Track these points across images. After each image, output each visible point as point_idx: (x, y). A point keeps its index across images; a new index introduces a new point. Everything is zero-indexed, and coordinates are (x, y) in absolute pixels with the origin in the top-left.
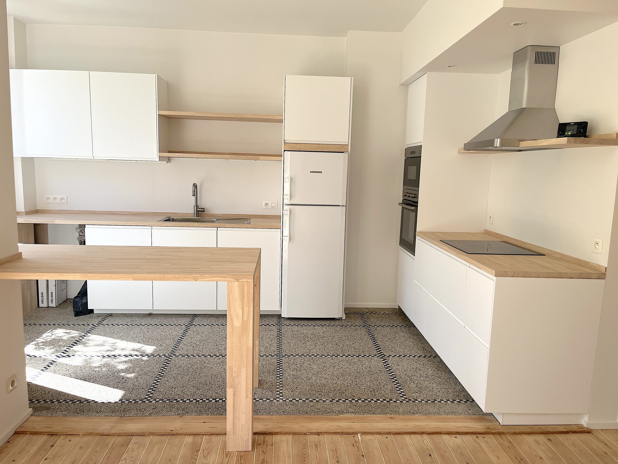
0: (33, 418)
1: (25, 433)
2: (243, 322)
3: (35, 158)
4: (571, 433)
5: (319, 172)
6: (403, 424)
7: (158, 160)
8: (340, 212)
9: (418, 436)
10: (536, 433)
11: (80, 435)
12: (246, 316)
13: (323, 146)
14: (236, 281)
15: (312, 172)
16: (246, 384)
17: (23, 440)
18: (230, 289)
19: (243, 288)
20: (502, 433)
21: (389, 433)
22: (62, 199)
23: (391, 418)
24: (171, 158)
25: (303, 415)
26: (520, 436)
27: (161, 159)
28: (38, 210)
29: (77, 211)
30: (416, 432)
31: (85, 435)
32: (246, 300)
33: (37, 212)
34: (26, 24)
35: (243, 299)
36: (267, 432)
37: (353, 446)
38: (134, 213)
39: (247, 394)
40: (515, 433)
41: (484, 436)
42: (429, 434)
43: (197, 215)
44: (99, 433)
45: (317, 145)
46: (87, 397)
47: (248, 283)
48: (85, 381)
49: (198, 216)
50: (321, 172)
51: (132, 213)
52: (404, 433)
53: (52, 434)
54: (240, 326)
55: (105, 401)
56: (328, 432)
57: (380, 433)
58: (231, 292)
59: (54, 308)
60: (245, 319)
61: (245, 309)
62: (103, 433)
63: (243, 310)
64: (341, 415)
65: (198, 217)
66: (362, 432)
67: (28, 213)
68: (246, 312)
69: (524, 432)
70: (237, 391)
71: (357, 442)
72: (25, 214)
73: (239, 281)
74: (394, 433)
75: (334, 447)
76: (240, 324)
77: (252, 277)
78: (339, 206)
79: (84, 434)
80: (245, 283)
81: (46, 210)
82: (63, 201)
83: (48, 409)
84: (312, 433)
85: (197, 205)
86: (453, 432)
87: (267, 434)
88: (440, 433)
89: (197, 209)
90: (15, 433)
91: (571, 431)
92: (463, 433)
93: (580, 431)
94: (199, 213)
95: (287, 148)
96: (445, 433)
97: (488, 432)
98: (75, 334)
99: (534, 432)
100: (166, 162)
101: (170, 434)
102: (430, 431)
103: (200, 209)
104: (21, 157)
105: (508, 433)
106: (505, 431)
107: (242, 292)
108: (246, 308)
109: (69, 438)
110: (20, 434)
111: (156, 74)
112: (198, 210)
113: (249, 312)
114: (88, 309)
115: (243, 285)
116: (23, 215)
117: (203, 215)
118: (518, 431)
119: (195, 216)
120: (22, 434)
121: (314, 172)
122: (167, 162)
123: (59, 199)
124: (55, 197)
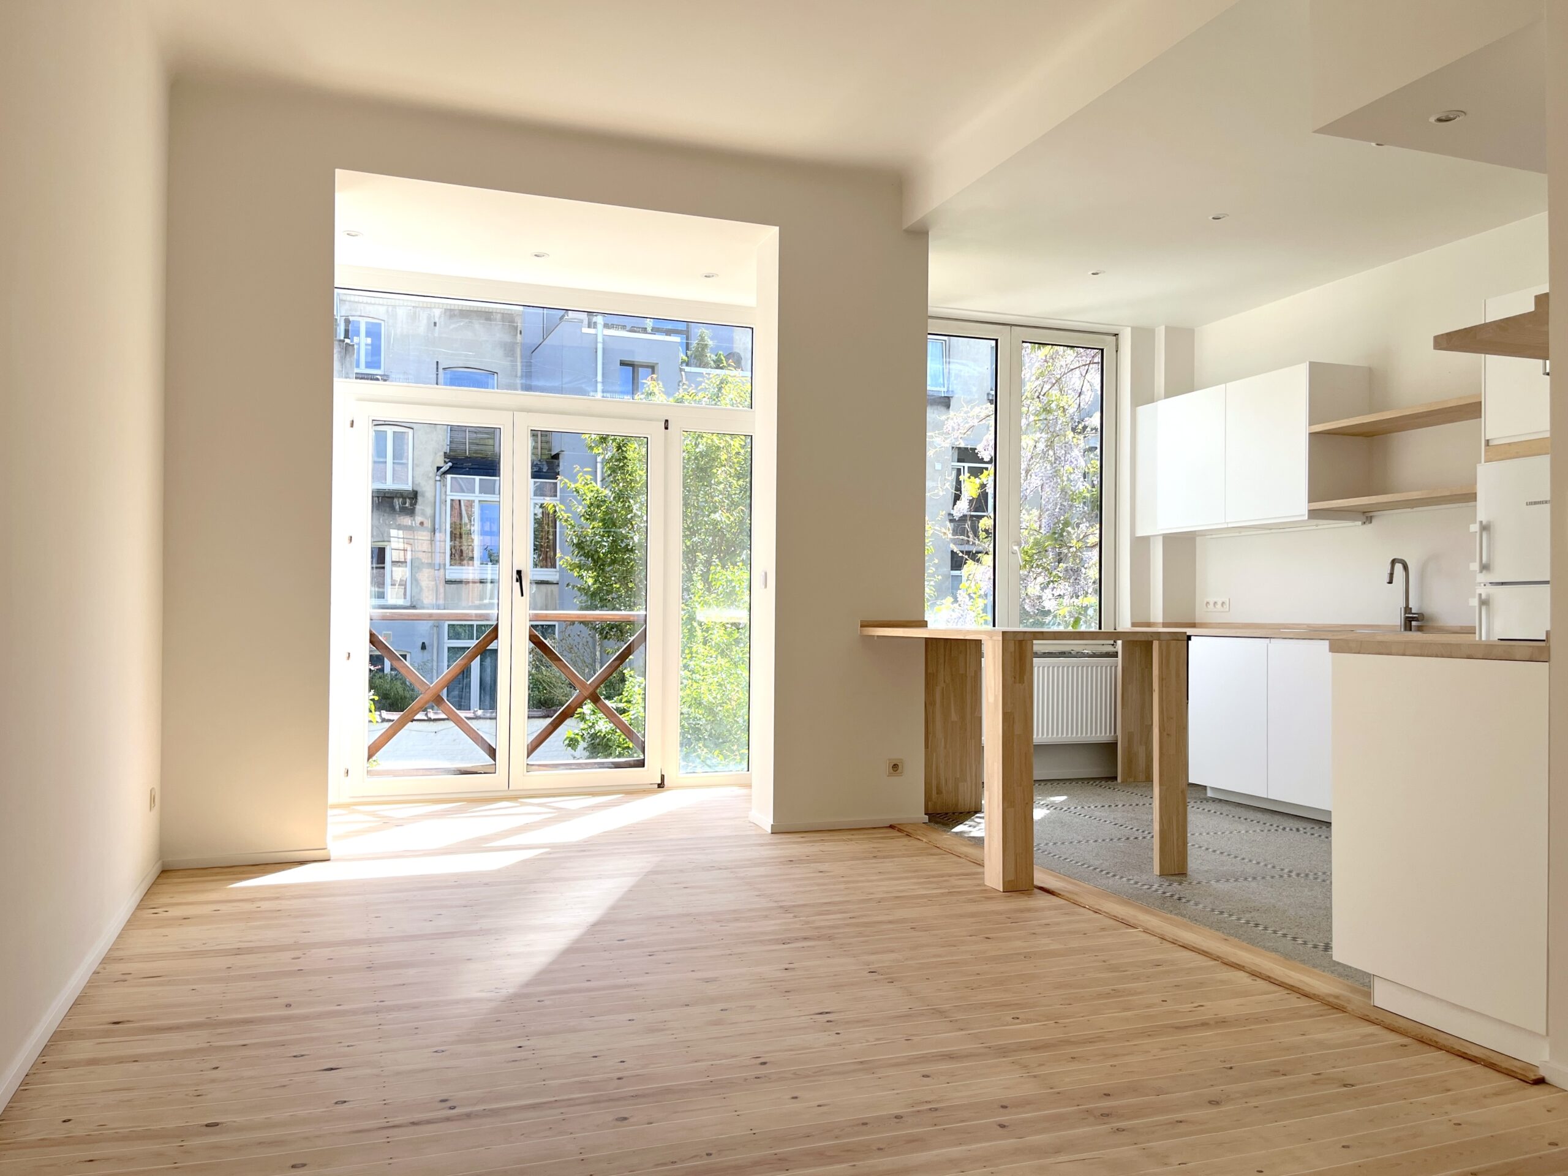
2: (996, 696)
7: (1305, 519)
15: (1531, 503)
21: (1174, 942)
22: (1224, 604)
24: (1369, 515)
28: (1195, 622)
30: (1210, 954)
33: (1193, 625)
34: (1195, 329)
43: (1406, 628)
49: (1408, 630)
52: (1193, 949)
56: (1107, 913)
57: (1163, 938)
65: (1410, 631)
72: (1161, 626)
74: (1181, 945)
81: (1205, 623)
85: (1407, 607)
86: (1262, 974)
87: (1049, 893)
89: (1406, 615)
90: (890, 826)
91: (1484, 1060)
92: (1275, 982)
93: (1506, 1069)
94: (1412, 623)
95: (1491, 457)
102: (1232, 960)
103: (1411, 613)
104: (1164, 534)
111: (1307, 362)
116: (1159, 627)
117: (1421, 628)
119: (1403, 630)
122: (1364, 523)
123: (1219, 604)
124: (1215, 600)
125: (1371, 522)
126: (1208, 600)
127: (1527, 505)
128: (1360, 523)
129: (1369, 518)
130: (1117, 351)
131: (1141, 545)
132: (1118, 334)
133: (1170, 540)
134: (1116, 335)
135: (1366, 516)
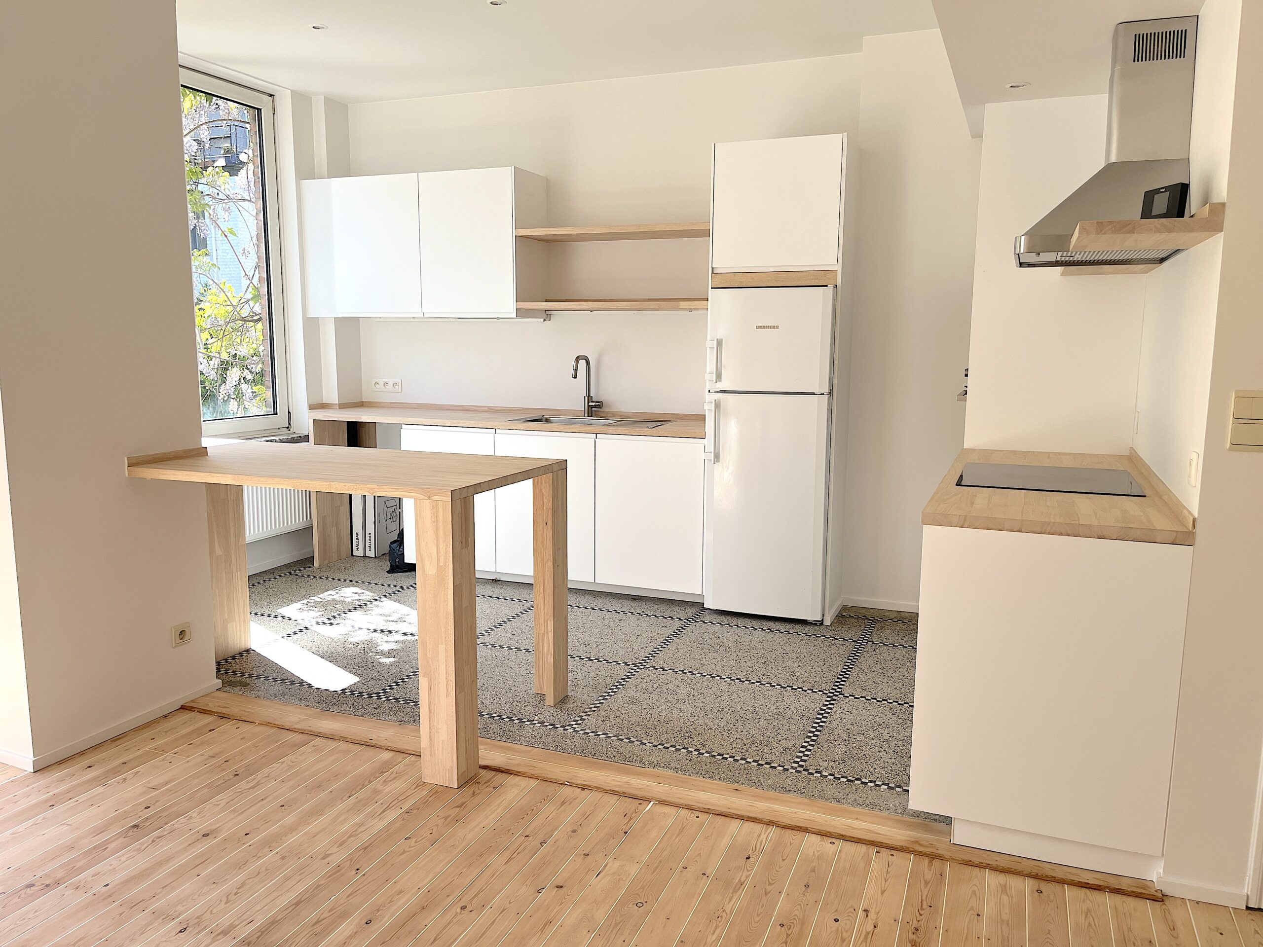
0: (219, 694)
1: (193, 710)
2: (440, 569)
3: (360, 319)
4: (1108, 890)
5: (774, 327)
6: (746, 803)
7: (514, 315)
8: (817, 407)
9: (757, 827)
10: (1019, 872)
11: (256, 723)
12: (442, 559)
13: (785, 275)
14: (426, 498)
15: (760, 327)
16: (446, 673)
17: (186, 716)
18: (418, 511)
19: (437, 512)
20: (939, 857)
21: (707, 811)
22: (395, 384)
23: (737, 790)
24: (550, 313)
25: (585, 756)
26: (976, 871)
27: (520, 313)
28: (363, 402)
29: (414, 405)
30: (759, 820)
31: (262, 724)
32: (441, 532)
33: (361, 405)
34: (349, 105)
35: (437, 529)
36: (503, 769)
37: (625, 816)
38: (495, 410)
39: (447, 690)
40: (969, 863)
41: (893, 852)
42: (784, 827)
43: (588, 413)
44: (278, 725)
45: (775, 274)
46: (307, 679)
47: (443, 504)
48: (323, 658)
49: (590, 415)
50: (777, 327)
51: (492, 409)
52: (736, 816)
53: (222, 716)
54: (434, 573)
55: (323, 687)
56: (600, 788)
57: (690, 808)
58: (420, 516)
59: (371, 559)
60: (442, 564)
61: (441, 547)
62: (283, 726)
63: (438, 548)
64: (651, 769)
65: (592, 417)
66: (659, 800)
67: (343, 406)
68: (442, 551)
69: (989, 865)
70: (434, 683)
71: (637, 811)
72: (338, 408)
73: (431, 499)
74: (717, 813)
75: (590, 811)
76: (435, 572)
77: (449, 493)
78: (814, 394)
79: (261, 722)
80: (440, 503)
81: (374, 403)
82: (397, 387)
83: (246, 685)
84: (573, 783)
85: (589, 396)
86: (833, 834)
87: (502, 772)
88: (806, 830)
89: (588, 403)
90: (182, 707)
91: (1108, 887)
92: (853, 840)
93: (1132, 892)
94: (593, 409)
95: (717, 283)
96: (816, 832)
97: (907, 848)
98: (368, 595)
99: (1015, 870)
100: (543, 319)
101: (366, 743)
102: (787, 822)
103: (593, 402)
104: (335, 318)
105: (952, 859)
106: (947, 854)
107: (435, 518)
108: (442, 545)
109: (241, 724)
110: (187, 709)
111: (513, 167)
112: (590, 404)
113: (446, 553)
114: (405, 562)
115: (437, 505)
116: (335, 409)
117: (601, 414)
118: (976, 860)
119: (586, 415)
120: (189, 710)
121: (764, 327)
122: (545, 320)
123: (391, 385)
124: (386, 381)
125: (550, 320)
126: (377, 380)
127: (756, 328)
128: (542, 320)
129: (549, 316)
130: (274, 114)
131: (311, 325)
132: (274, 95)
133: (341, 322)
134: (271, 95)
135: (547, 315)
